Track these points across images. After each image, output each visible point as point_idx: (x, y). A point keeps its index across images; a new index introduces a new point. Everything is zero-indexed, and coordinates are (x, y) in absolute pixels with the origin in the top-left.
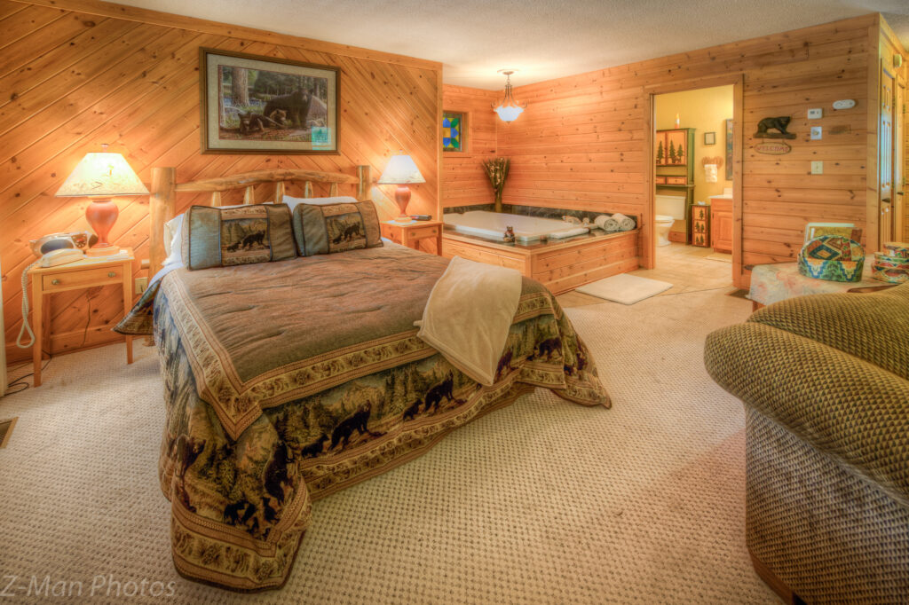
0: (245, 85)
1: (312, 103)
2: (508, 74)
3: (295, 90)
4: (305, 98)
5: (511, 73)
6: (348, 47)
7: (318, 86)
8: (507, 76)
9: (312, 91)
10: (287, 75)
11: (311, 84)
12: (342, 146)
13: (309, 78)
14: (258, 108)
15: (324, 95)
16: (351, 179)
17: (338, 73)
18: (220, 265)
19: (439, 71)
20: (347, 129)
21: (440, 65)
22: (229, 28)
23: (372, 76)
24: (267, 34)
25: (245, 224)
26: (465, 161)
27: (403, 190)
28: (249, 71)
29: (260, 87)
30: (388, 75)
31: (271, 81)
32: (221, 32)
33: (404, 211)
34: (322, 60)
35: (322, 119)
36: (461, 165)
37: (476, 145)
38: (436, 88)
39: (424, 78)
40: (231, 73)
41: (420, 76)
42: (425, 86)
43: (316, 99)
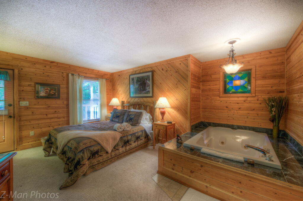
0: (135, 81)
1: (147, 83)
3: (143, 80)
5: (234, 42)
6: (155, 63)
7: (148, 76)
8: (231, 44)
9: (147, 79)
10: (142, 77)
11: (146, 77)
12: (154, 94)
14: (137, 86)
15: (149, 80)
16: (152, 105)
17: (153, 72)
18: (112, 121)
19: (189, 58)
20: (155, 89)
21: (189, 56)
22: (133, 69)
23: (163, 70)
24: (139, 67)
25: (117, 113)
26: (249, 99)
27: (163, 110)
28: (136, 77)
29: (138, 81)
30: (167, 68)
31: (139, 79)
32: (132, 70)
33: (163, 118)
34: (149, 70)
35: (149, 87)
36: (245, 101)
37: (260, 89)
38: (187, 67)
39: (182, 64)
40: (133, 79)
41: (180, 64)
42: (182, 67)
43: (147, 81)
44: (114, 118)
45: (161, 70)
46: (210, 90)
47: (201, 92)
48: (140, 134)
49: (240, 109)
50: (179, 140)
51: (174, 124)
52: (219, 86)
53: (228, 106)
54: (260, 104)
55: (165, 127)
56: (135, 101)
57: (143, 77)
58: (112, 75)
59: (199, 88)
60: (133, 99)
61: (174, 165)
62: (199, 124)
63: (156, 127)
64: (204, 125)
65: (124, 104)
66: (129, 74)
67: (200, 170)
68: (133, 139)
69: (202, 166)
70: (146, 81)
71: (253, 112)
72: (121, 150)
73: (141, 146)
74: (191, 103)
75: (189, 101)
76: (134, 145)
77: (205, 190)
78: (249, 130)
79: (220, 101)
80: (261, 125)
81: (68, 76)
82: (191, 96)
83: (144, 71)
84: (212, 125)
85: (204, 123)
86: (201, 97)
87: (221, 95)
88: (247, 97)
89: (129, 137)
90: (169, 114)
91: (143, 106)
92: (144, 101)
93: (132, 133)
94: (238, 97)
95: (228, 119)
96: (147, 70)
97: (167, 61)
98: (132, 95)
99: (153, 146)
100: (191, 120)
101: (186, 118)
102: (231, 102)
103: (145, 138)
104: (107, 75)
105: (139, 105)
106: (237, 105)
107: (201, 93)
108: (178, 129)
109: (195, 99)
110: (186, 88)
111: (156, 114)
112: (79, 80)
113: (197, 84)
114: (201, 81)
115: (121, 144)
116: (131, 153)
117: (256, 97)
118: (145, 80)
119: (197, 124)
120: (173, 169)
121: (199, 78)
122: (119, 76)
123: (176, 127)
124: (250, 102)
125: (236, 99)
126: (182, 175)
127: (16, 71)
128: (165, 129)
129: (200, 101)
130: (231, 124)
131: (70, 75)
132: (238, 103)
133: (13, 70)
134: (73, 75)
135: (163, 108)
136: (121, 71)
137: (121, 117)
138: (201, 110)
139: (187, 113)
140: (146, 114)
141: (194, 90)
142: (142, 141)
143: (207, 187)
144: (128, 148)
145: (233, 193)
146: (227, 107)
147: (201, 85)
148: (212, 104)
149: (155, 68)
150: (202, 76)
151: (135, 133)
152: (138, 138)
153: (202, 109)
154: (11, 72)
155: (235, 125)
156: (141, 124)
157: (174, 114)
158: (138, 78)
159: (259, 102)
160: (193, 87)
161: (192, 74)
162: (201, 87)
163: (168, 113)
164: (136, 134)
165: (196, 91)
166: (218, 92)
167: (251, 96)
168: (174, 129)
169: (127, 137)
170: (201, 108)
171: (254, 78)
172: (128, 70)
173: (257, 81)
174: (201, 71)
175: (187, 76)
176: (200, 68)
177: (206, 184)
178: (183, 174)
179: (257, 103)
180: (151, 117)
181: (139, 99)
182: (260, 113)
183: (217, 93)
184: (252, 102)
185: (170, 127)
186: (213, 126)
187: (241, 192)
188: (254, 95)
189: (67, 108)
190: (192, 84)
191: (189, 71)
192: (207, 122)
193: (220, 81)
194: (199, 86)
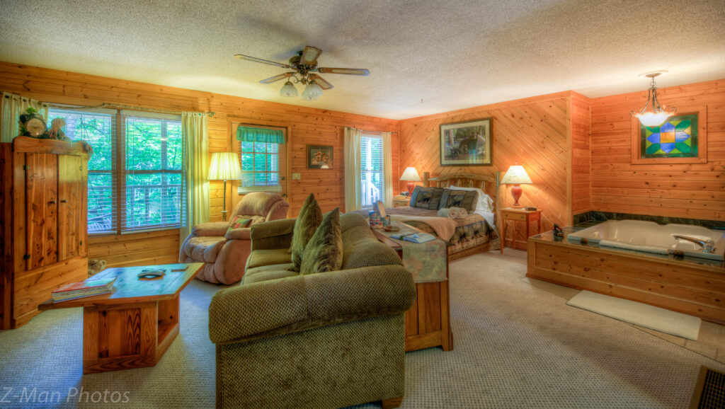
0: (452, 136)
1: (478, 139)
2: (653, 76)
3: (471, 134)
4: (475, 137)
5: (657, 75)
6: (497, 104)
7: (482, 129)
8: (651, 78)
9: (478, 133)
10: (467, 128)
11: (478, 130)
12: (495, 161)
13: (476, 127)
14: (456, 145)
15: (484, 134)
16: (492, 180)
17: (491, 120)
18: (416, 207)
19: (568, 98)
20: (497, 151)
21: (569, 93)
22: (447, 114)
23: (513, 116)
24: (461, 111)
25: (424, 194)
26: (694, 168)
27: (517, 188)
28: (454, 129)
29: (458, 136)
30: (523, 113)
31: (461, 133)
32: (446, 116)
33: (517, 202)
34: (485, 115)
35: (483, 147)
36: (685, 172)
37: (717, 149)
38: (565, 112)
39: (554, 107)
40: (447, 132)
41: (550, 106)
42: (554, 112)
43: (480, 137)
44: (419, 202)
45: (510, 117)
46: (609, 150)
47: (590, 154)
48: (478, 226)
49: (674, 186)
50: (558, 232)
51: (540, 212)
52: (629, 143)
53: (648, 181)
54: (718, 176)
55: (525, 216)
56: (451, 172)
57: (469, 129)
58: (400, 123)
59: (586, 147)
60: (447, 169)
61: (556, 263)
62: (587, 217)
63: (507, 216)
64: (597, 218)
65: (429, 177)
66: (439, 123)
67: (600, 265)
68: (471, 233)
69: (602, 260)
70: (477, 137)
71: (705, 192)
72: (458, 247)
73: (479, 248)
74: (572, 176)
75: (569, 171)
76: (472, 242)
77: (609, 290)
78: (695, 224)
79: (632, 173)
80: (719, 217)
81: (342, 131)
82: (572, 163)
83: (473, 117)
84: (615, 217)
85: (599, 214)
86: (591, 165)
87: (635, 161)
88: (690, 164)
89: (466, 229)
90: (527, 195)
91: (471, 182)
92: (472, 172)
93: (468, 223)
94: (671, 165)
95: (650, 205)
96: (478, 116)
97: (523, 101)
98: (444, 162)
99: (499, 250)
100: (573, 205)
101: (564, 202)
102: (655, 173)
103: (486, 234)
104: (392, 124)
105: (462, 179)
106: (669, 178)
107: (590, 156)
108: (548, 222)
109: (579, 169)
110: (561, 149)
111: (501, 195)
112: (357, 137)
113: (583, 141)
114: (590, 133)
115: (457, 238)
116: (467, 255)
117: (709, 164)
118: (475, 134)
119: (583, 214)
120: (554, 269)
121: (586, 128)
122: (416, 125)
123: (542, 219)
124: (696, 174)
125: (668, 167)
126: (570, 275)
127: (290, 129)
128: (525, 219)
129: (588, 173)
130: (658, 215)
131: (346, 129)
132: (670, 176)
133: (286, 128)
134: (349, 129)
135: (517, 185)
136: (421, 118)
137: (434, 200)
138: (591, 188)
139: (564, 193)
140: (481, 195)
141: (577, 151)
142: (481, 239)
143: (611, 286)
144: (465, 245)
145: (650, 290)
146: (647, 183)
147: (590, 141)
148: (615, 178)
149: (495, 113)
150: (592, 124)
151: (473, 224)
152: (476, 232)
153: (593, 188)
154: (284, 130)
155: (666, 218)
156: (475, 212)
157: (537, 195)
158: (459, 130)
159: (715, 173)
160: (576, 146)
161: (574, 123)
162: (591, 145)
163: (526, 193)
164: (474, 226)
165: (581, 154)
166: (629, 156)
167: (698, 161)
168: (539, 221)
169: (463, 228)
170: (590, 185)
171: (704, 128)
172: (437, 115)
173: (710, 135)
174: (590, 115)
175: (565, 128)
176: (588, 109)
177: (609, 283)
178: (573, 273)
179: (710, 176)
180: (492, 201)
181: (461, 169)
182: (716, 193)
183: (625, 156)
184: (703, 173)
185: (533, 216)
186: (617, 219)
187: (662, 287)
188: (704, 160)
189: (340, 184)
190: (575, 141)
191: (569, 120)
192: (604, 213)
193: (633, 133)
194: (587, 143)
